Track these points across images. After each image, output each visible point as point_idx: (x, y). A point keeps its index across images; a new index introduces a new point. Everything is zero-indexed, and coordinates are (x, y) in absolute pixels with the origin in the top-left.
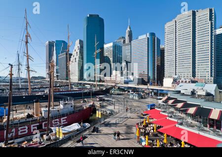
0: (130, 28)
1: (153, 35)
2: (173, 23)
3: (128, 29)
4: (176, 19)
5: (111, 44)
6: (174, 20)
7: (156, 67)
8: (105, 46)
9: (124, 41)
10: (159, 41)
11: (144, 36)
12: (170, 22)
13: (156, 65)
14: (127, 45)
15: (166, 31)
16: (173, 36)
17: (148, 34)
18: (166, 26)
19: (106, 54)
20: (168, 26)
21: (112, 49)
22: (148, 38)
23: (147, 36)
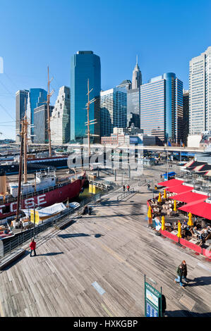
0: (138, 68)
1: (172, 75)
2: (201, 58)
3: (136, 69)
4: (206, 53)
5: (111, 91)
6: (203, 55)
8: (102, 94)
9: (130, 87)
10: (180, 83)
11: (159, 78)
12: (197, 57)
13: (177, 118)
14: (134, 91)
15: (192, 69)
16: (202, 76)
17: (165, 75)
18: (192, 63)
19: (104, 104)
20: (195, 63)
21: (112, 97)
22: (165, 80)
23: (163, 78)
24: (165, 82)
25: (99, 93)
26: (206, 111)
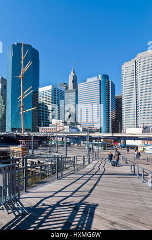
0: (74, 72)
1: (106, 77)
2: (132, 63)
3: (72, 74)
4: (136, 59)
5: (50, 87)
6: (133, 60)
7: (111, 122)
8: (41, 90)
9: (67, 88)
10: (113, 85)
11: (95, 79)
12: (129, 62)
13: (111, 120)
14: (71, 91)
15: (124, 72)
16: (133, 78)
17: (100, 76)
18: (124, 67)
19: (42, 99)
20: (127, 67)
21: (50, 93)
22: (100, 81)
23: (98, 78)
24: (100, 83)
25: (38, 89)
26: (137, 109)
